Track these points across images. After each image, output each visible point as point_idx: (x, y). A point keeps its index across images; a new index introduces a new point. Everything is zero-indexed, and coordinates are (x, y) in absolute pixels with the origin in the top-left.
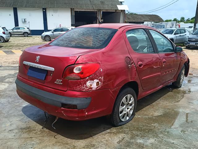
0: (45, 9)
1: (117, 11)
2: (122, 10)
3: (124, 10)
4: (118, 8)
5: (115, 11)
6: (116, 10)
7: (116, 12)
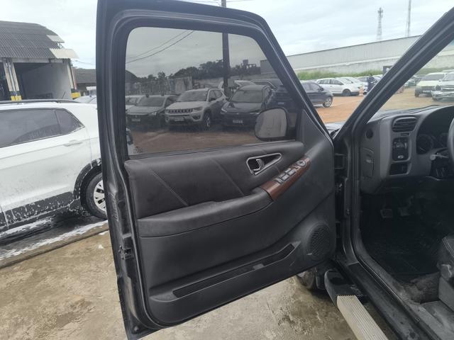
1: (53, 61)
2: (63, 59)
3: (69, 59)
4: (54, 56)
5: (47, 62)
6: (50, 59)
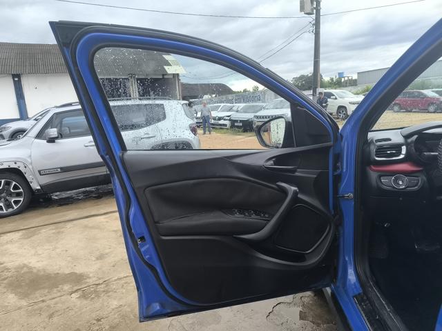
0: (18, 76)
1: (166, 77)
2: (174, 74)
3: (178, 75)
4: (166, 72)
5: (161, 77)
6: (163, 75)
7: (163, 78)
